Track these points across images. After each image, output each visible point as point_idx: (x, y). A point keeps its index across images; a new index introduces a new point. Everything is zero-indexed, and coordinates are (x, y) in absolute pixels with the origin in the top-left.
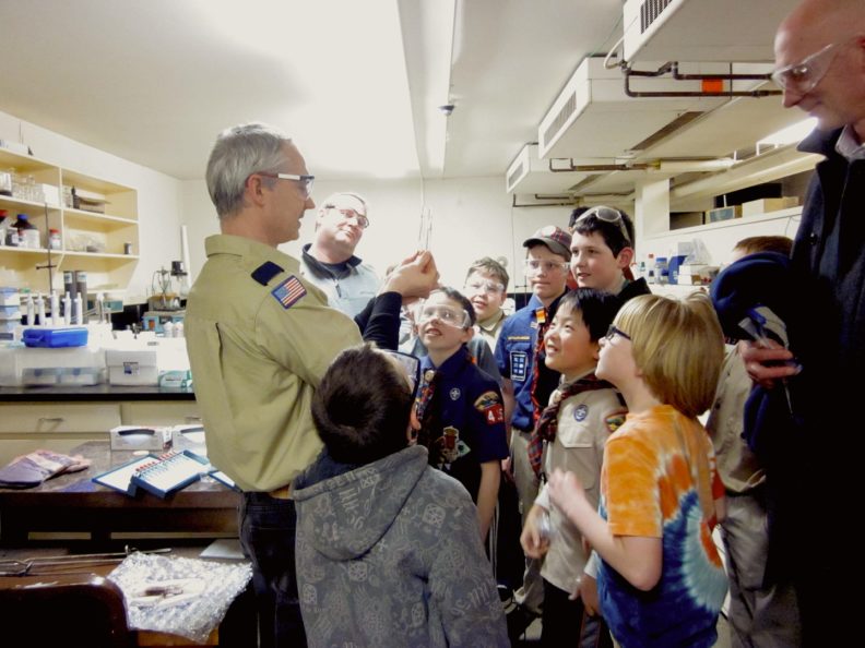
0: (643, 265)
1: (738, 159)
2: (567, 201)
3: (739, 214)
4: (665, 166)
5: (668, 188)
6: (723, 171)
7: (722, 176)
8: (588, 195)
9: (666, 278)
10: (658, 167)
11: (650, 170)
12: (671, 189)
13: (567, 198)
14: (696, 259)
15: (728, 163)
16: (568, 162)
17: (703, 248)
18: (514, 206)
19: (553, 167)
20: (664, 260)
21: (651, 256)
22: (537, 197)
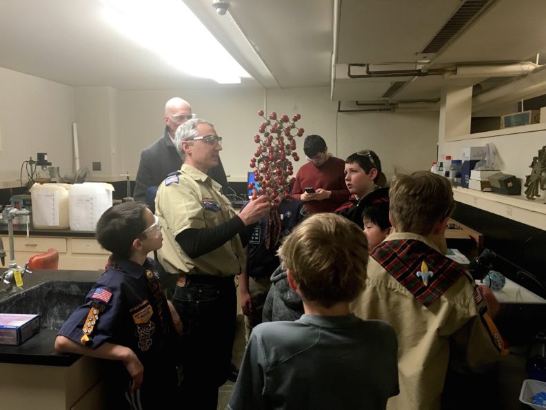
0: (441, 165)
1: (539, 64)
2: (383, 107)
3: (536, 120)
4: (462, 71)
5: (471, 95)
6: (524, 75)
7: (524, 81)
8: (402, 102)
9: (459, 180)
10: (455, 72)
11: (446, 75)
12: (474, 96)
13: (384, 104)
14: (487, 165)
15: (529, 67)
16: (365, 68)
17: (496, 153)
18: (339, 111)
19: (352, 74)
20: (459, 162)
21: (449, 158)
22: (357, 103)
